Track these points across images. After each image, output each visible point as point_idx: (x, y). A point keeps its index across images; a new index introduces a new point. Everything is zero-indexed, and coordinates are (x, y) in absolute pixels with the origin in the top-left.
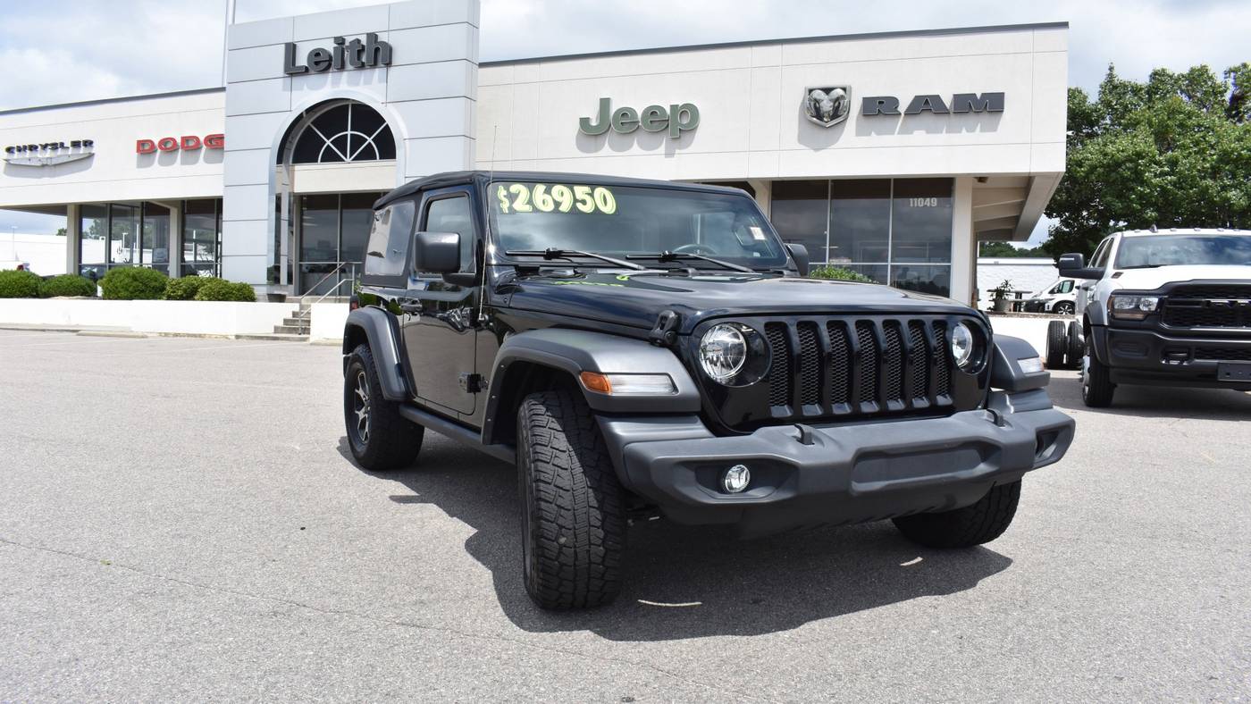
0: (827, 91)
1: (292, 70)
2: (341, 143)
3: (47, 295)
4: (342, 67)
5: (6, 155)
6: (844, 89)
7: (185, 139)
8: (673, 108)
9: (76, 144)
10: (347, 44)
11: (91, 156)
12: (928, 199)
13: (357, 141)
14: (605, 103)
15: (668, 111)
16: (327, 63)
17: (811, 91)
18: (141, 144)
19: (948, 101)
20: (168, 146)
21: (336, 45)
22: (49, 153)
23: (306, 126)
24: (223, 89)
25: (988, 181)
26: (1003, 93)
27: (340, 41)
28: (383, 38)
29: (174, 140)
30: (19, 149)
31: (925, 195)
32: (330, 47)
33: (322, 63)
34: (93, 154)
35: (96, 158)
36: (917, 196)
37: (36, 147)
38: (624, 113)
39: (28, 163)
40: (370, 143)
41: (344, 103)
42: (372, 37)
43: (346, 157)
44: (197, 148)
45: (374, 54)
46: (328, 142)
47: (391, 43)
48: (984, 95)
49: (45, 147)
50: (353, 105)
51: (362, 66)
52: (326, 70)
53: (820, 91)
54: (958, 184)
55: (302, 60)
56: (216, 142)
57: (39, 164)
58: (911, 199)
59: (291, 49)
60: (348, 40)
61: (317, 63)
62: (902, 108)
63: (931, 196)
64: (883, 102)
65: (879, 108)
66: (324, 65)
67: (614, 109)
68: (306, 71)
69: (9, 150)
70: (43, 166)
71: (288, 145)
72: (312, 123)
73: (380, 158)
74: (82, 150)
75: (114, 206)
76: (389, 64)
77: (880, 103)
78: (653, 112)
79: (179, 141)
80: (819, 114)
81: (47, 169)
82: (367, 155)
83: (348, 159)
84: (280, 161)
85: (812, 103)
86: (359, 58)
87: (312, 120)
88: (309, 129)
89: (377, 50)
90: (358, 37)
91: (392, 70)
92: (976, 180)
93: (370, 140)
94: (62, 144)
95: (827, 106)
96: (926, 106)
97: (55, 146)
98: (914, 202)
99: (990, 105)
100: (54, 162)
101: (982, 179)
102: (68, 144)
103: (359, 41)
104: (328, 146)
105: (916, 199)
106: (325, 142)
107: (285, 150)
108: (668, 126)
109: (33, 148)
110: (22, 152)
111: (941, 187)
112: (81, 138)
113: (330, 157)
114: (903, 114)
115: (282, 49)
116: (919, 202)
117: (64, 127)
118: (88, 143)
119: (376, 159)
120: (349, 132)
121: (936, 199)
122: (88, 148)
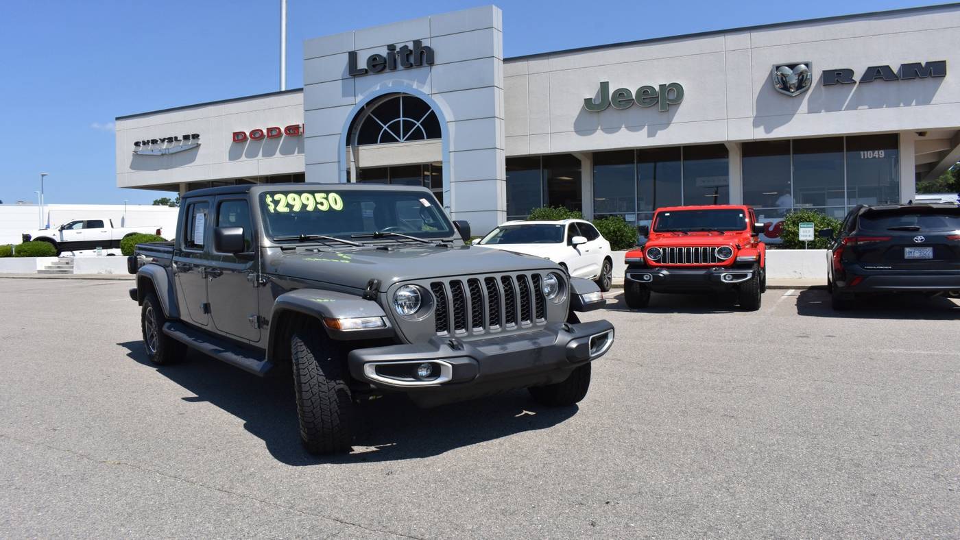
0: (792, 66)
1: (354, 73)
2: (395, 127)
4: (394, 68)
5: (134, 147)
6: (807, 65)
7: (269, 130)
8: (662, 87)
9: (186, 137)
10: (398, 49)
11: (198, 145)
12: (876, 152)
13: (408, 126)
14: (604, 86)
15: (657, 89)
16: (382, 66)
17: (778, 68)
18: (236, 135)
19: (895, 69)
20: (257, 135)
21: (388, 51)
22: (166, 145)
23: (367, 115)
24: (301, 90)
25: (927, 135)
26: (945, 62)
27: (391, 48)
28: (425, 43)
29: (261, 131)
30: (144, 143)
31: (873, 148)
32: (384, 52)
33: (378, 65)
34: (200, 145)
35: (202, 147)
36: (867, 150)
37: (157, 141)
39: (152, 153)
40: (418, 126)
41: (397, 96)
42: (417, 43)
43: (400, 138)
45: (419, 56)
46: (385, 127)
47: (432, 47)
49: (163, 141)
50: (403, 97)
51: (411, 66)
52: (381, 71)
53: (787, 68)
54: (902, 139)
55: (362, 64)
56: (293, 131)
57: (160, 153)
58: (862, 153)
59: (353, 56)
60: (398, 46)
62: (857, 77)
63: (879, 148)
64: (840, 74)
65: (837, 78)
66: (380, 67)
67: (611, 91)
68: (365, 73)
69: (137, 144)
70: (162, 155)
71: (353, 132)
72: (372, 113)
73: (427, 138)
74: (191, 142)
76: (431, 63)
77: (837, 74)
78: (645, 92)
79: (265, 132)
80: (785, 86)
81: (165, 157)
82: (417, 136)
83: (402, 140)
84: (348, 143)
85: (780, 78)
86: (408, 60)
87: (371, 111)
88: (369, 118)
89: (422, 53)
90: (407, 44)
91: (434, 68)
92: (917, 135)
93: (418, 124)
94: (176, 138)
95: (794, 80)
96: (877, 74)
97: (170, 140)
98: (864, 154)
99: (934, 71)
100: (171, 151)
101: (922, 133)
102: (180, 138)
103: (406, 47)
104: (385, 130)
105: (866, 152)
106: (383, 128)
107: (352, 135)
108: (658, 102)
109: (154, 142)
110: (147, 145)
111: (889, 141)
112: (191, 133)
113: (387, 139)
114: (858, 83)
115: (346, 57)
116: (869, 154)
117: (176, 125)
118: (196, 136)
119: (424, 139)
120: (401, 119)
121: (883, 151)
122: (196, 139)
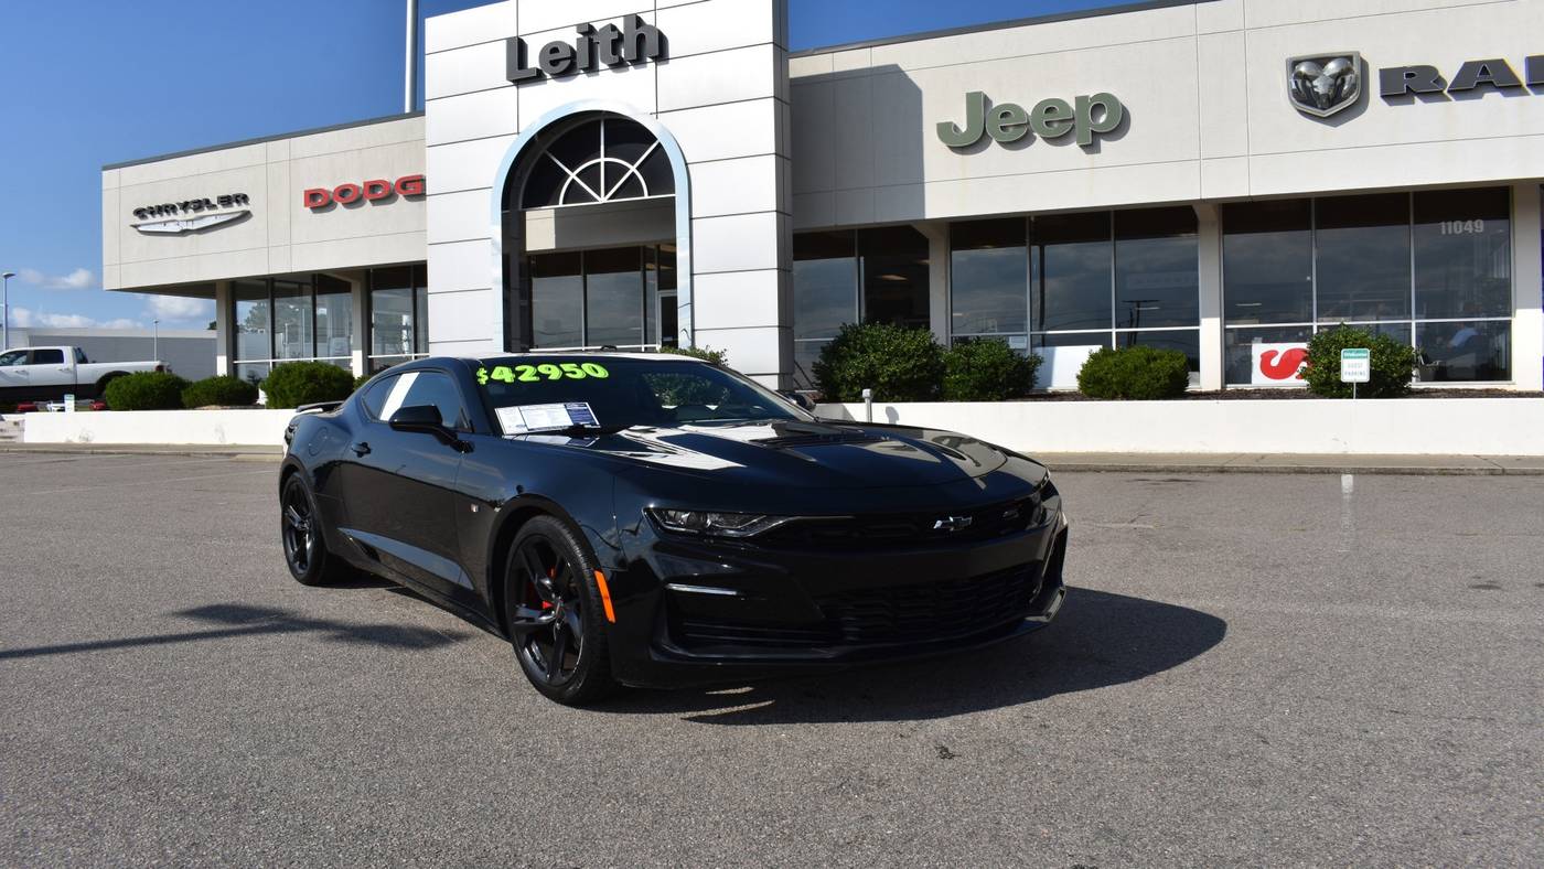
0: (1321, 62)
2: (590, 176)
3: (195, 404)
5: (134, 220)
6: (1349, 59)
7: (369, 185)
8: (1080, 100)
9: (226, 201)
10: (597, 33)
11: (246, 215)
12: (1469, 223)
13: (615, 172)
14: (978, 100)
15: (1073, 105)
16: (569, 63)
17: (1296, 63)
18: (312, 195)
19: (1519, 69)
20: (349, 197)
21: (581, 36)
22: (191, 214)
23: (541, 153)
27: (588, 31)
28: (649, 20)
29: (357, 187)
30: (152, 211)
31: (1464, 217)
32: (571, 38)
34: (249, 213)
35: (252, 217)
36: (1453, 218)
37: (174, 207)
38: (1005, 112)
39: (165, 229)
40: (633, 174)
41: (592, 119)
42: (633, 20)
43: (599, 195)
44: (389, 196)
45: (636, 44)
46: (573, 175)
47: (662, 27)
49: (185, 206)
50: (606, 119)
51: (621, 64)
52: (566, 71)
53: (1310, 63)
54: (1517, 196)
55: (533, 61)
56: (412, 186)
57: (178, 229)
58: (1443, 223)
60: (598, 26)
61: (554, 63)
63: (1474, 217)
64: (1412, 75)
66: (564, 65)
68: (538, 77)
69: (140, 213)
70: (185, 231)
71: (516, 183)
72: (548, 149)
73: (649, 195)
74: (236, 208)
75: (277, 284)
76: (661, 58)
77: (1408, 75)
78: (1048, 109)
79: (363, 189)
80: (1311, 98)
81: (189, 236)
82: (631, 190)
83: (604, 198)
84: (506, 204)
85: (1299, 82)
86: (617, 53)
87: (548, 145)
88: (545, 157)
89: (641, 38)
90: (614, 22)
91: (669, 65)
93: (633, 169)
94: (207, 201)
95: (1322, 85)
96: (1484, 78)
97: (198, 205)
98: (1447, 227)
100: (199, 225)
102: (214, 201)
104: (573, 180)
105: (1450, 223)
106: (569, 176)
107: (513, 190)
108: (1073, 127)
109: (169, 208)
110: (156, 215)
112: (232, 192)
113: (576, 197)
115: (502, 47)
116: (1457, 228)
117: (210, 178)
118: (242, 198)
119: (644, 195)
120: (602, 160)
121: (1482, 222)
122: (242, 204)
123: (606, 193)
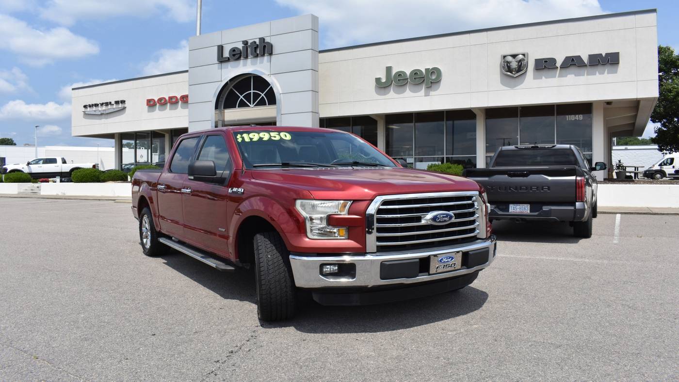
0: (514, 56)
1: (222, 60)
2: (248, 97)
3: (104, 181)
4: (247, 57)
5: (83, 109)
6: (524, 55)
7: (171, 98)
8: (426, 70)
9: (117, 103)
10: (249, 44)
11: (124, 108)
12: (577, 116)
13: (256, 96)
14: (389, 69)
15: (424, 71)
16: (239, 55)
17: (505, 57)
18: (149, 101)
19: (585, 59)
20: (163, 102)
21: (243, 45)
22: (104, 108)
24: (187, 71)
25: (613, 104)
26: (619, 53)
27: (245, 43)
28: (267, 40)
29: (165, 98)
30: (90, 106)
31: (575, 113)
32: (240, 46)
33: (237, 55)
34: (126, 107)
35: (127, 109)
36: (571, 114)
37: (98, 105)
38: (400, 74)
39: (94, 113)
41: (249, 76)
42: (262, 40)
44: (177, 102)
45: (263, 49)
46: (241, 97)
47: (272, 42)
48: (606, 54)
49: (102, 104)
50: (253, 77)
51: (257, 56)
52: (239, 59)
53: (510, 57)
54: (594, 106)
55: (226, 54)
56: (185, 99)
57: (99, 113)
58: (567, 116)
59: (221, 49)
60: (250, 42)
61: (234, 55)
62: (558, 64)
63: (579, 114)
64: (547, 61)
65: (545, 65)
66: (237, 56)
67: (394, 72)
68: (228, 60)
69: (85, 107)
70: (102, 114)
71: (220, 100)
72: (233, 87)
73: (268, 105)
74: (120, 105)
75: (138, 133)
76: (271, 54)
77: (545, 61)
78: (415, 73)
79: (167, 98)
80: (510, 70)
81: (103, 116)
82: (262, 103)
83: (252, 106)
84: (217, 107)
85: (506, 64)
86: (255, 51)
87: (233, 85)
88: (231, 89)
89: (265, 47)
90: (255, 40)
91: (273, 57)
92: (606, 104)
93: (263, 95)
94: (110, 103)
95: (514, 65)
96: (573, 63)
97: (107, 104)
98: (569, 117)
99: (611, 60)
100: (107, 112)
101: (609, 103)
102: (113, 103)
103: (255, 42)
104: (241, 99)
105: (570, 116)
107: (220, 103)
108: (424, 80)
109: (96, 105)
110: (91, 108)
111: (585, 108)
112: (120, 100)
113: (243, 105)
114: (559, 68)
115: (216, 49)
116: (572, 118)
117: (111, 93)
118: (123, 102)
119: (266, 105)
120: (252, 91)
121: (582, 115)
122: (123, 104)
123: (253, 104)
